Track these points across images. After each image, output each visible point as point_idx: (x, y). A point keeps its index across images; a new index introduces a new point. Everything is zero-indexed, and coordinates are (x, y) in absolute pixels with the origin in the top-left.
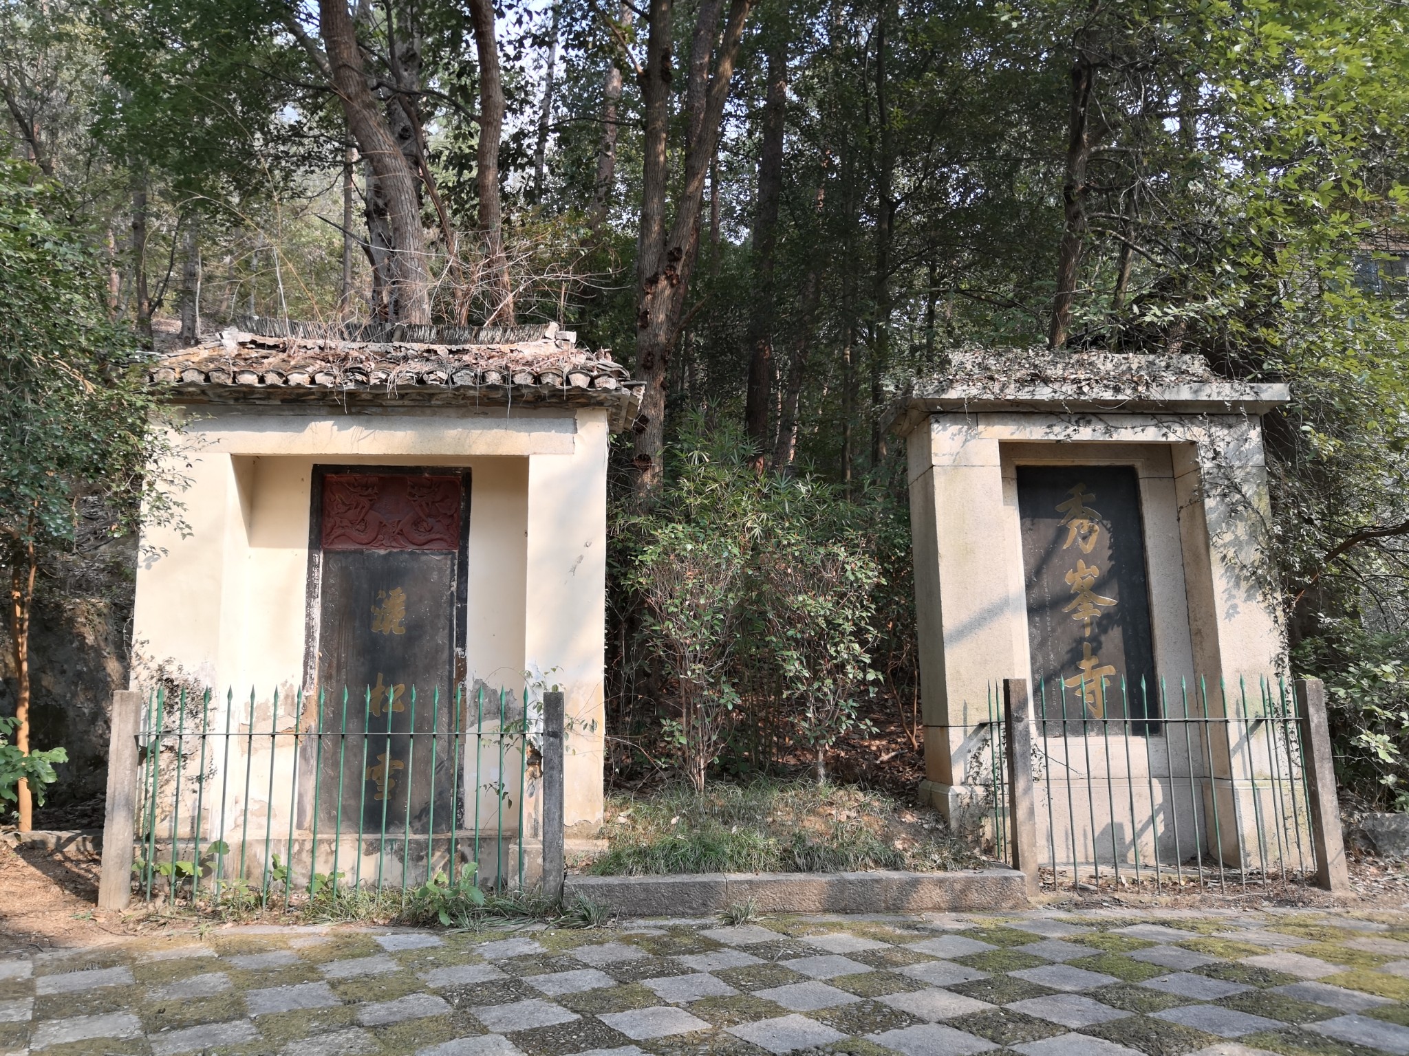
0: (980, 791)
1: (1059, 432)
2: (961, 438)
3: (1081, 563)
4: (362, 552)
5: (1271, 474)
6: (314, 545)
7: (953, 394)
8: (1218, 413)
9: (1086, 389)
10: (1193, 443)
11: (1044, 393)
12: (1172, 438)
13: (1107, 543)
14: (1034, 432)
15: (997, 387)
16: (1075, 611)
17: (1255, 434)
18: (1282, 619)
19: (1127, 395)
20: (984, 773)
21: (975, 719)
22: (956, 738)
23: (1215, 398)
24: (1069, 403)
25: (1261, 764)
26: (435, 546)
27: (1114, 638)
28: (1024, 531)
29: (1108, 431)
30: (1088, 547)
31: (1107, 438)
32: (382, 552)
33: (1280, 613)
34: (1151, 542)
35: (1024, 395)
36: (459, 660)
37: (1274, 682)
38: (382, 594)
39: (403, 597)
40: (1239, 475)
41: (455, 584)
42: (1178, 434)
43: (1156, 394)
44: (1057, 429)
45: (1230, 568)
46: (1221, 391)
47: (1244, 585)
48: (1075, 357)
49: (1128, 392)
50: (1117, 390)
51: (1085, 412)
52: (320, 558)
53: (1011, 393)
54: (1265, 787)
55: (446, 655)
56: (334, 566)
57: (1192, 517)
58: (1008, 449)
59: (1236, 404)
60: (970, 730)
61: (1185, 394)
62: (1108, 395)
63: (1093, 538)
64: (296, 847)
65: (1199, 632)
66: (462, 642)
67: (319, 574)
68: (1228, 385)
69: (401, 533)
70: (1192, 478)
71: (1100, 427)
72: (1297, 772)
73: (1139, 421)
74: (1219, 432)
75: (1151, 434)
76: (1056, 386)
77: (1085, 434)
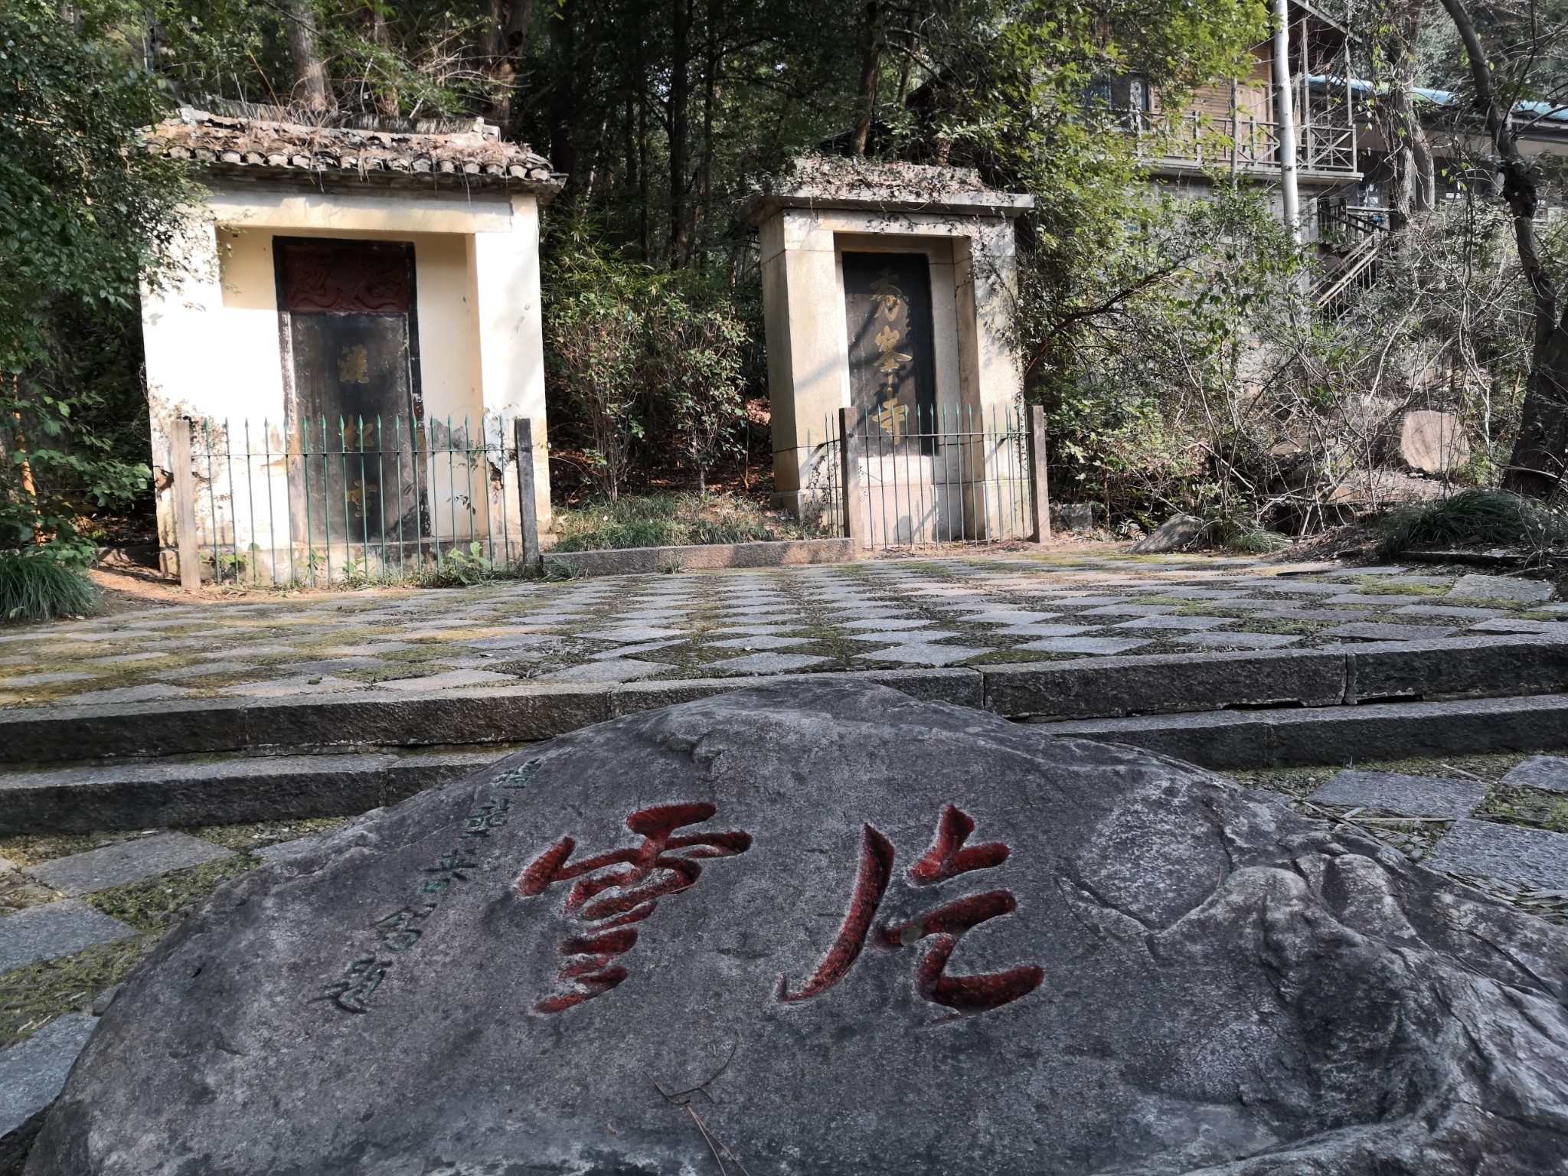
0: (819, 493)
1: (876, 226)
2: (805, 229)
3: (887, 329)
4: (324, 314)
5: (1019, 263)
6: (281, 308)
7: (802, 193)
8: (987, 216)
9: (896, 193)
10: (968, 238)
11: (866, 195)
12: (955, 233)
13: (906, 313)
14: (856, 225)
15: (833, 189)
16: (883, 365)
17: (1009, 232)
18: (1021, 369)
19: (924, 199)
20: (821, 480)
21: (815, 443)
22: (802, 456)
23: (984, 204)
24: (886, 204)
25: (1004, 470)
26: (388, 309)
27: (910, 385)
28: (847, 304)
29: (910, 227)
30: (892, 317)
31: (909, 232)
32: (342, 314)
33: (1020, 364)
34: (936, 313)
35: (852, 196)
36: (416, 404)
37: (1014, 413)
38: (345, 350)
39: (365, 352)
40: (998, 263)
41: (407, 341)
42: (960, 230)
43: (946, 199)
44: (875, 223)
45: (989, 331)
46: (991, 199)
47: (997, 344)
48: (887, 166)
49: (926, 196)
50: (918, 195)
51: (895, 211)
52: (287, 318)
53: (844, 195)
54: (1005, 486)
55: (405, 400)
56: (300, 326)
57: (965, 293)
58: (839, 238)
59: (998, 209)
60: (812, 449)
61: (964, 199)
62: (912, 199)
63: (896, 310)
64: (296, 555)
65: (966, 379)
66: (418, 388)
67: (288, 331)
68: (993, 194)
69: (357, 298)
70: (966, 264)
71: (905, 223)
72: (1025, 474)
73: (931, 220)
74: (986, 230)
75: (941, 230)
76: (876, 190)
77: (896, 228)
